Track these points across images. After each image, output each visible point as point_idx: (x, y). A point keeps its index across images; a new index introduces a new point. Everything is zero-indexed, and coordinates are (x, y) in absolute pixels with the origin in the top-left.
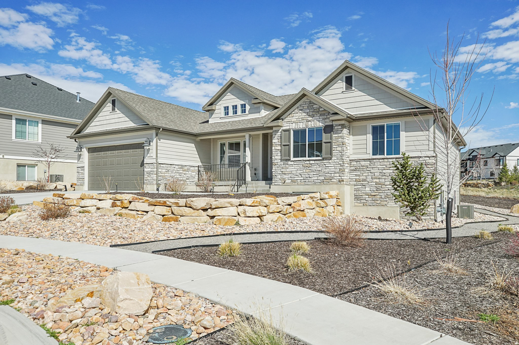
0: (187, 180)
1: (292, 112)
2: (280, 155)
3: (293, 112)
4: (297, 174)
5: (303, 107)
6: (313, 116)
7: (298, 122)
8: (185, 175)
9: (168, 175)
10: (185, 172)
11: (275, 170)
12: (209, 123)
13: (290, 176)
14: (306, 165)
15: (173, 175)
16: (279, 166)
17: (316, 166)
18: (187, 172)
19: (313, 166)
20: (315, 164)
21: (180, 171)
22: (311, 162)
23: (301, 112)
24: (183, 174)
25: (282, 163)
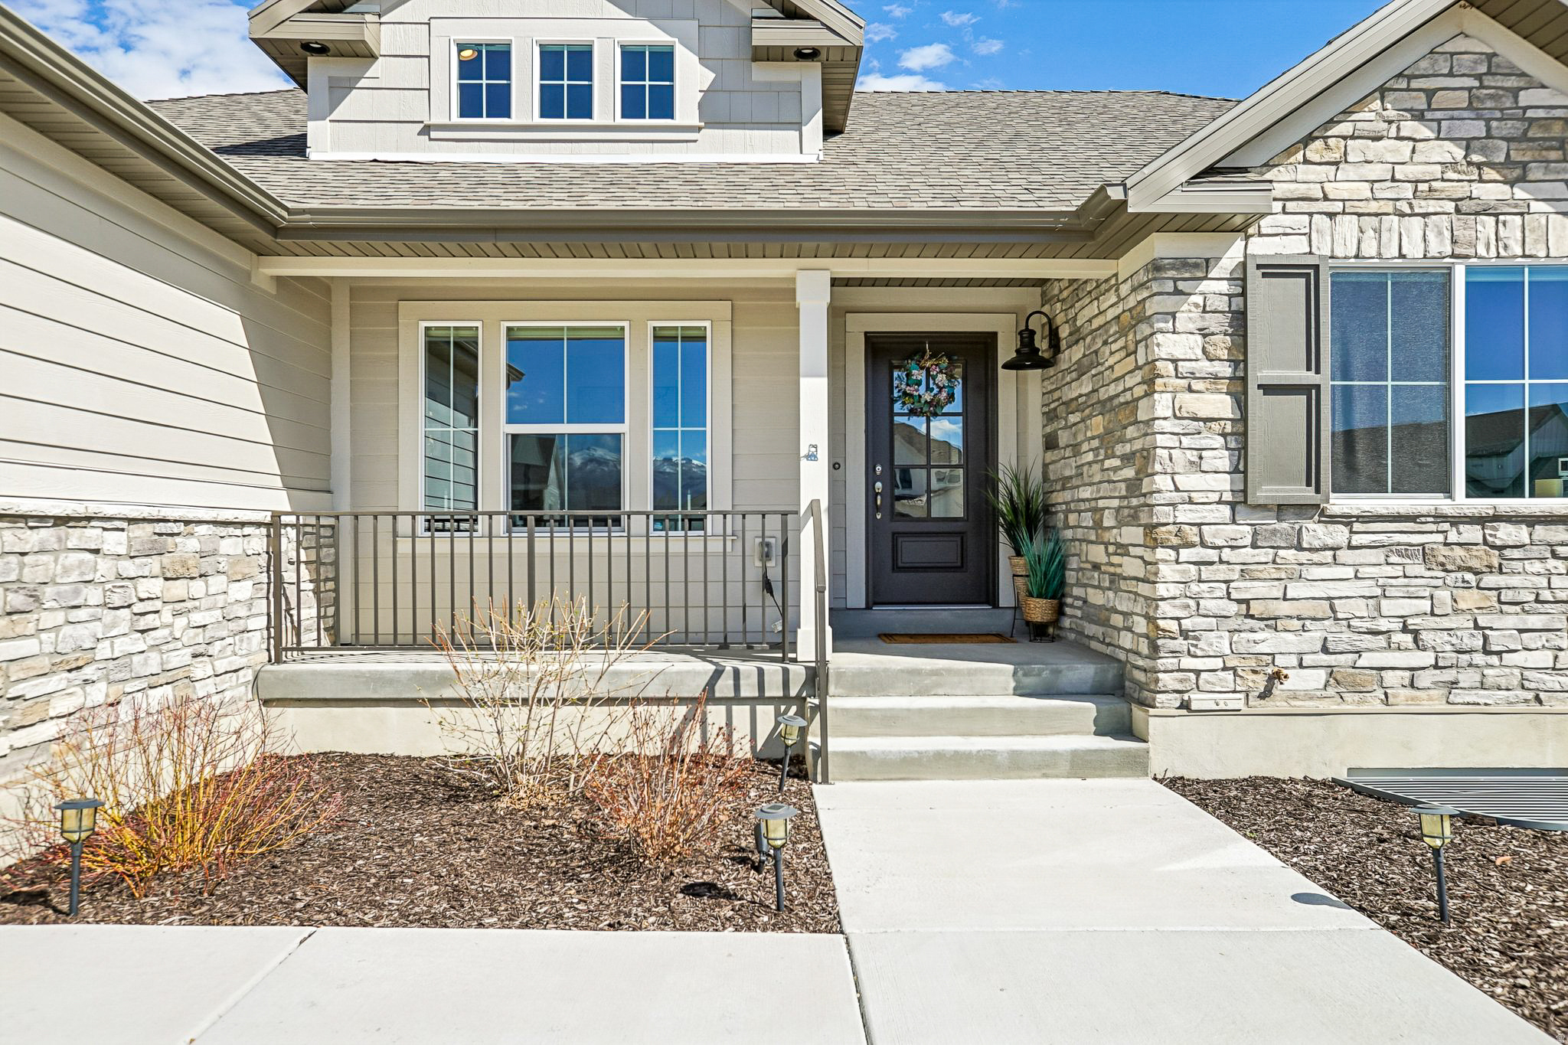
0: (201, 669)
1: (1332, 122)
2: (1225, 464)
3: (1345, 128)
4: (1383, 625)
5: (1430, 94)
6: (1516, 174)
7: (1389, 207)
8: (181, 622)
9: (29, 646)
10: (178, 589)
11: (1174, 590)
12: (313, 154)
13: (1316, 634)
14: (1459, 552)
15: (84, 634)
16: (1213, 555)
17: (1537, 566)
18: (197, 587)
19: (1517, 565)
20: (1535, 551)
21: (146, 587)
22: (1506, 533)
23: (1410, 127)
24: (167, 615)
25: (1243, 533)
